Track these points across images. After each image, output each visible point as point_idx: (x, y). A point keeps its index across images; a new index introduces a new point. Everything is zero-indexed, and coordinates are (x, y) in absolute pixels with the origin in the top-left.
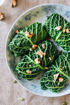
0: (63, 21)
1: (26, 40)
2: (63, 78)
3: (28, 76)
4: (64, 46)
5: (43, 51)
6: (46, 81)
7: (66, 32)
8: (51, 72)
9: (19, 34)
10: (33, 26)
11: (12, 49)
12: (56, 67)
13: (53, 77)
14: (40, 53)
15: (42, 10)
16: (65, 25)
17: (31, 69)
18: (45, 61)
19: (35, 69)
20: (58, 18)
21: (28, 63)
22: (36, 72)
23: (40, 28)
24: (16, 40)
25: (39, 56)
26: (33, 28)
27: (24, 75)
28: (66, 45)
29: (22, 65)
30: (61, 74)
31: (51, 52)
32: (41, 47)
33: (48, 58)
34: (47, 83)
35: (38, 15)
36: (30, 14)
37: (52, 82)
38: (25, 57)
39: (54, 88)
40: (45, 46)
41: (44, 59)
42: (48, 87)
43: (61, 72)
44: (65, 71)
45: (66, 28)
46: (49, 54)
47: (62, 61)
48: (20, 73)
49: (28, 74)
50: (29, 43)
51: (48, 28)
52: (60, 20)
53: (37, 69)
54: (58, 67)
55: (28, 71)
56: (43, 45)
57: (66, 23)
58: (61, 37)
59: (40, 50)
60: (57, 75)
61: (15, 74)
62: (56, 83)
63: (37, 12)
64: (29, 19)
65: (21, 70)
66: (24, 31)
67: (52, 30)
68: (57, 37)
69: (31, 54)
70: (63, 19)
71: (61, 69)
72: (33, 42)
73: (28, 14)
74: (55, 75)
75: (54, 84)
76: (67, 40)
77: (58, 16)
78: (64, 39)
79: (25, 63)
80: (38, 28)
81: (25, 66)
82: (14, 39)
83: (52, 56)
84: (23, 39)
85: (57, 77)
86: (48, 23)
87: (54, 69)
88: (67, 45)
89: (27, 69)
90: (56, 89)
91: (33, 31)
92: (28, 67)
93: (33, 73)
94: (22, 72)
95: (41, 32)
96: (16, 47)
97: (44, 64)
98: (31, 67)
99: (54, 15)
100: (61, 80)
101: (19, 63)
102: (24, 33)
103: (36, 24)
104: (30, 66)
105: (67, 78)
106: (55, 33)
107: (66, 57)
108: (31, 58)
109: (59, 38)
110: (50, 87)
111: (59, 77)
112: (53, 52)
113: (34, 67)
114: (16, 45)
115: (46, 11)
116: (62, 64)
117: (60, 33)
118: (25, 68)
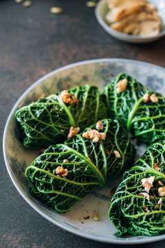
1: (59, 107)
3: (56, 186)
4: (150, 130)
11: (22, 118)
16: (147, 91)
18: (104, 154)
19: (77, 168)
21: (60, 154)
23: (95, 94)
26: (78, 90)
27: (47, 178)
28: (153, 127)
31: (119, 142)
33: (111, 152)
36: (68, 79)
37: (140, 201)
39: (148, 212)
40: (104, 126)
41: (102, 149)
46: (113, 141)
47: (155, 155)
48: (37, 173)
49: (58, 177)
50: (64, 116)
51: (110, 99)
52: (136, 84)
55: (58, 170)
58: (140, 110)
68: (131, 114)
71: (158, 169)
76: (156, 117)
79: (52, 154)
80: (90, 92)
84: (52, 106)
88: (157, 127)
91: (79, 95)
94: (42, 170)
95: (96, 102)
96: (33, 117)
97: (101, 164)
98: (68, 163)
104: (65, 161)
106: (125, 106)
111: (156, 186)
112: (124, 143)
113: (76, 163)
114: (34, 113)
116: (155, 159)
117: (137, 103)
118: (52, 163)
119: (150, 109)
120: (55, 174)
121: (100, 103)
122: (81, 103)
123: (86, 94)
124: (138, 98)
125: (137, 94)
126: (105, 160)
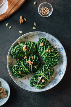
0: (48, 45)
1: (23, 50)
2: (44, 80)
3: (18, 75)
4: (46, 60)
5: (32, 61)
6: (33, 81)
7: (48, 51)
8: (37, 75)
9: (19, 45)
10: (29, 43)
11: (12, 53)
12: (41, 72)
13: (38, 79)
14: (29, 62)
15: (37, 34)
16: (49, 47)
17: (21, 71)
18: (32, 67)
19: (24, 71)
20: (45, 42)
21: (21, 66)
22: (24, 73)
23: (34, 46)
24: (16, 49)
25: (28, 64)
26: (29, 44)
27: (16, 73)
29: (17, 67)
30: (43, 77)
31: (37, 63)
32: (31, 58)
33: (34, 66)
34: (34, 82)
35: (33, 37)
36: (28, 36)
37: (37, 82)
38: (20, 62)
39: (38, 85)
40: (34, 58)
41: (31, 66)
42: (34, 85)
43: (44, 76)
44: (46, 75)
45: (49, 49)
46: (35, 63)
47: (45, 69)
48: (14, 72)
49: (19, 74)
50: (24, 53)
51: (38, 47)
52: (47, 43)
53: (25, 72)
54: (42, 72)
55: (19, 72)
56: (32, 57)
57: (50, 46)
58: (45, 54)
59: (30, 60)
60: (41, 77)
61: (11, 72)
62: (40, 83)
63: (33, 35)
64: (27, 38)
65: (15, 70)
66: (23, 45)
67: (40, 48)
68: (42, 54)
69: (24, 61)
70: (48, 43)
71: (44, 74)
72: (26, 53)
73: (27, 35)
74: (39, 78)
75: (38, 83)
76: (48, 57)
77: (45, 41)
78: (47, 56)
79: (19, 66)
80: (32, 46)
81: (18, 68)
82: (15, 47)
83: (37, 65)
84: (21, 50)
85: (40, 79)
86: (38, 44)
87: (39, 73)
88: (48, 60)
89: (19, 70)
90: (40, 87)
91: (29, 46)
92: (20, 69)
93: (22, 73)
94: (15, 71)
96: (15, 53)
97: (31, 69)
98: (22, 70)
99: (43, 39)
100: (43, 81)
101: (15, 66)
102: (22, 46)
103: (32, 43)
104: (21, 68)
105: (47, 80)
106: (41, 51)
107: (48, 66)
108: (23, 64)
109: (43, 55)
110: (36, 85)
111: (42, 79)
112: (38, 63)
113: (24, 70)
114: (16, 51)
115: (39, 35)
116: (44, 70)
117: (45, 52)
118: (18, 70)
119: (48, 54)
120: (19, 73)
121: (35, 48)
122: (29, 49)
123: (31, 46)
124: (45, 49)
125: (45, 48)
126: (32, 69)
